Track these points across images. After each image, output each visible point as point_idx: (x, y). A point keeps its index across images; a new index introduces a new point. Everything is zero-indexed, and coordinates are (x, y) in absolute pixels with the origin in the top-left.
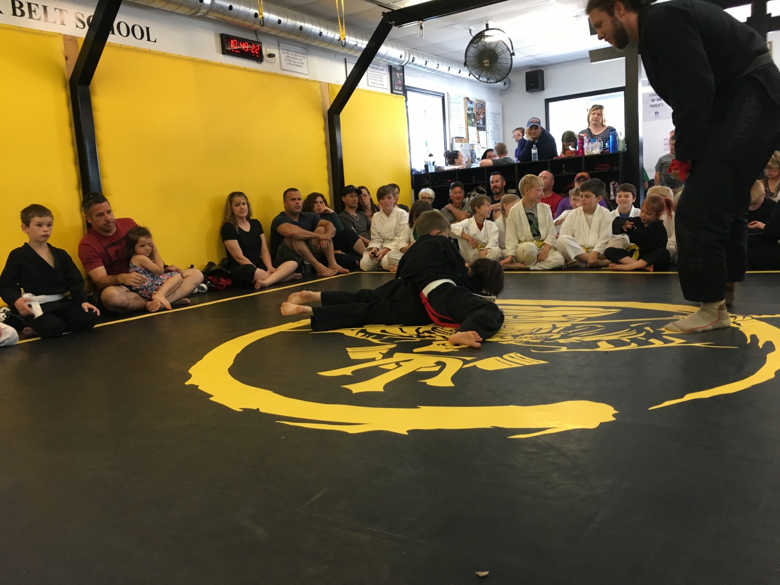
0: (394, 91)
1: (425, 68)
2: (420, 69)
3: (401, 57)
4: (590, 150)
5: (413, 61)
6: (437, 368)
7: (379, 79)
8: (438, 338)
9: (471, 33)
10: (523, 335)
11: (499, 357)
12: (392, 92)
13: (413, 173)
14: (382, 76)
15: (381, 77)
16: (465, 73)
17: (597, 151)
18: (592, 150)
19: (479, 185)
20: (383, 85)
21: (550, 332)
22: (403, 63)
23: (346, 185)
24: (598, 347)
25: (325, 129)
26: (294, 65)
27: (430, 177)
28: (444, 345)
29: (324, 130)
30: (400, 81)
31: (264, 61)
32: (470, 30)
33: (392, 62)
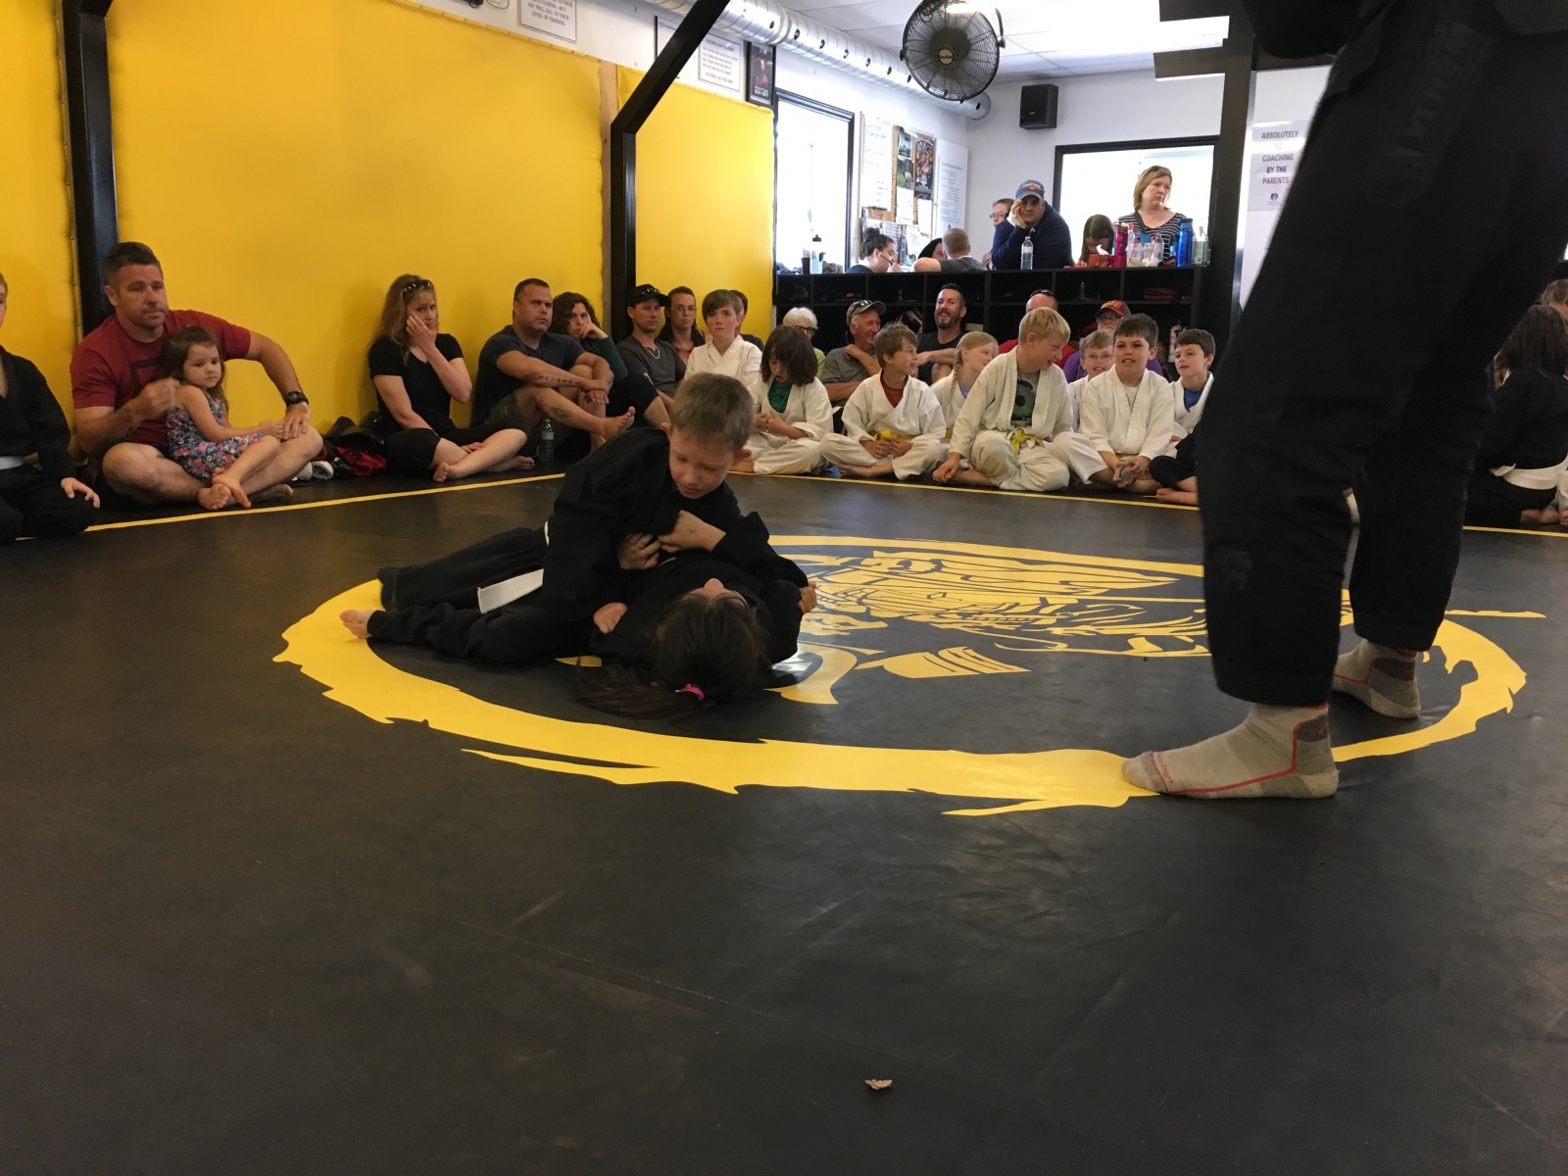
1: (818, 54)
2: (809, 55)
3: (772, 26)
4: (1139, 258)
5: (796, 37)
6: (804, 666)
7: (723, 69)
10: (981, 613)
11: (931, 653)
13: (779, 272)
14: (730, 63)
15: (728, 65)
16: (900, 75)
17: (1151, 261)
18: (1142, 258)
20: (730, 81)
21: (1035, 612)
22: (775, 37)
23: (638, 284)
24: (1131, 648)
26: (546, 18)
27: (812, 286)
29: (601, 163)
31: (485, 2)
33: (752, 34)
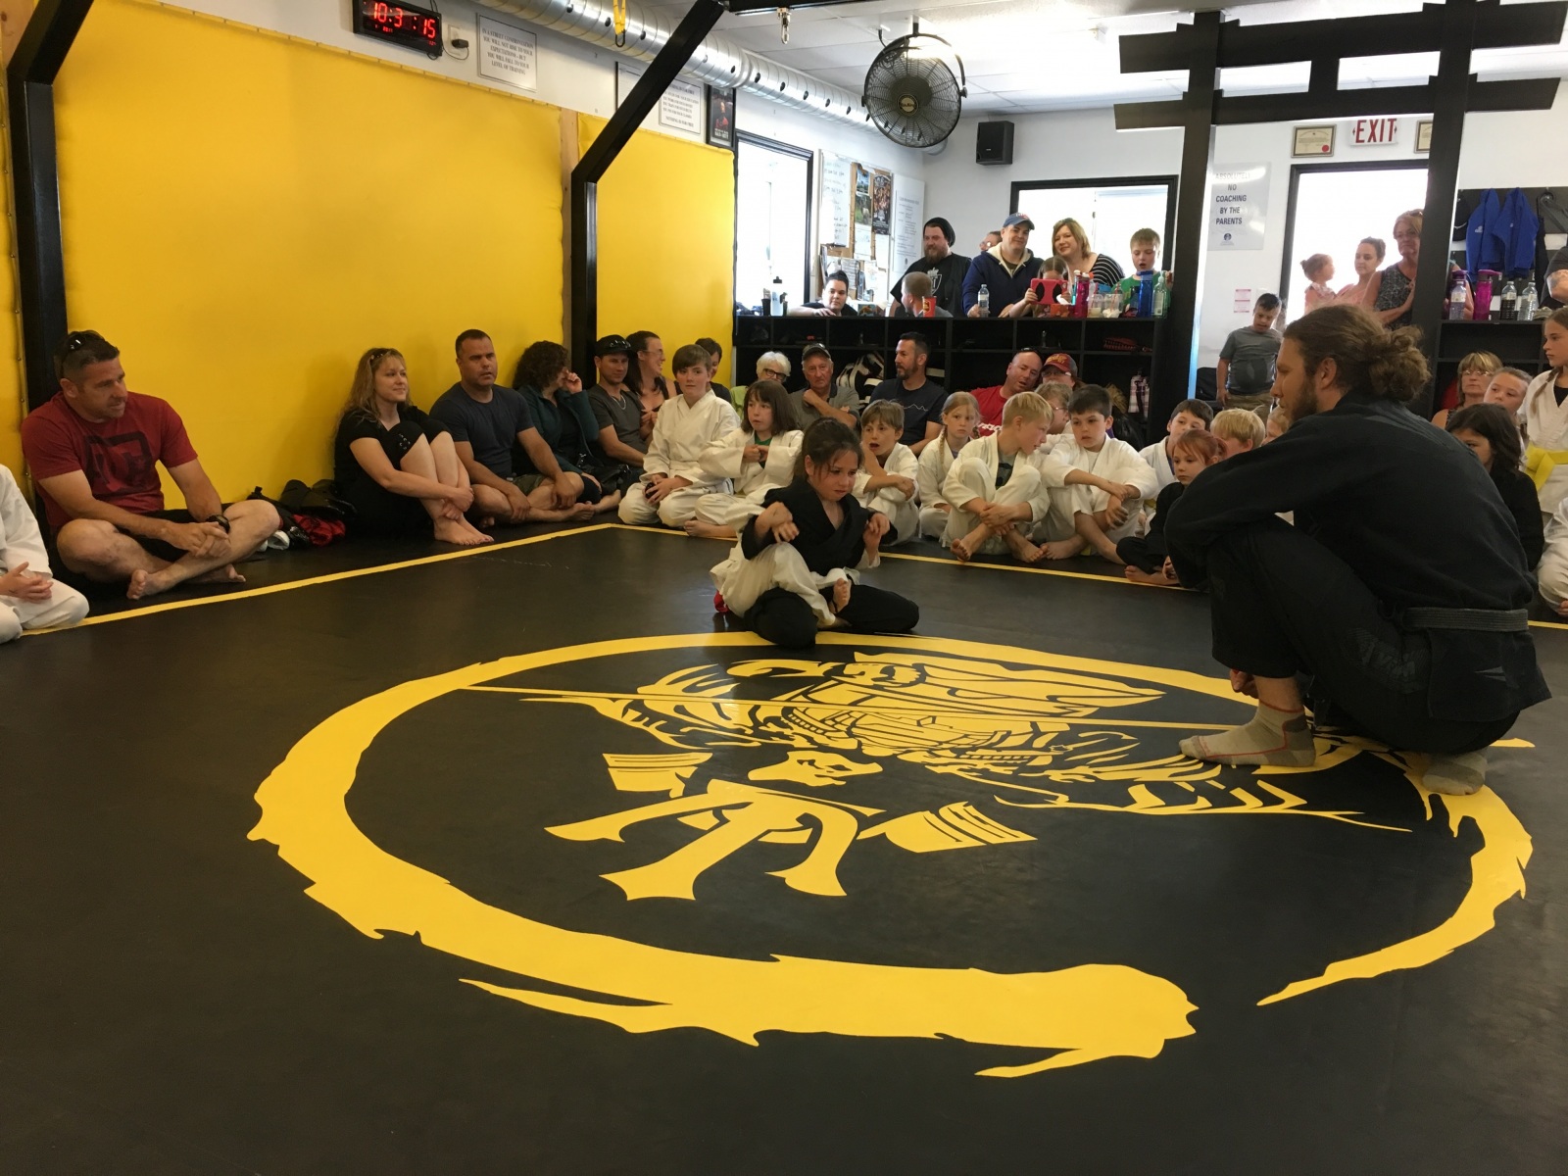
0: (713, 140)
1: (779, 96)
2: (770, 97)
3: (733, 70)
4: (1099, 309)
5: (757, 80)
6: (803, 837)
7: (683, 112)
8: (800, 742)
9: (880, 37)
10: (974, 748)
11: (931, 812)
12: (708, 141)
13: (739, 310)
14: (691, 106)
15: (688, 108)
16: (859, 115)
17: (1111, 313)
18: (1103, 309)
19: (871, 352)
20: (690, 124)
21: (1027, 746)
22: (736, 82)
24: (1132, 801)
25: (563, 210)
26: (506, 67)
27: (772, 327)
28: (811, 763)
29: (562, 212)
30: (725, 119)
31: (444, 53)
32: (880, 32)
33: (713, 79)
